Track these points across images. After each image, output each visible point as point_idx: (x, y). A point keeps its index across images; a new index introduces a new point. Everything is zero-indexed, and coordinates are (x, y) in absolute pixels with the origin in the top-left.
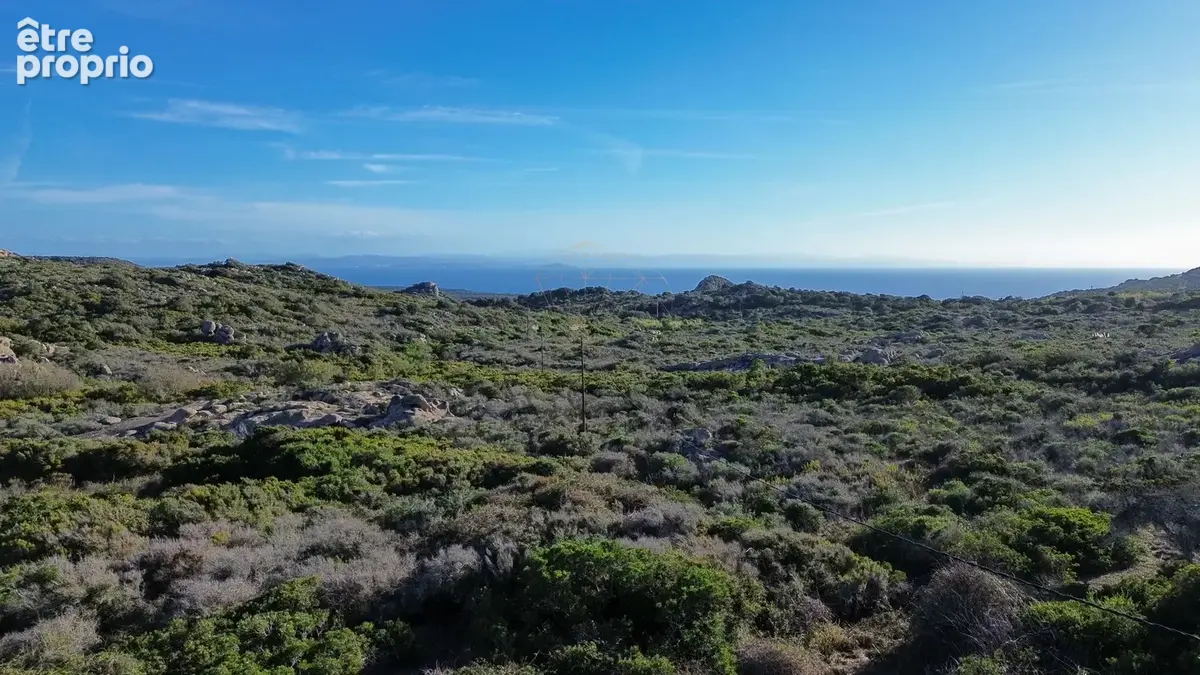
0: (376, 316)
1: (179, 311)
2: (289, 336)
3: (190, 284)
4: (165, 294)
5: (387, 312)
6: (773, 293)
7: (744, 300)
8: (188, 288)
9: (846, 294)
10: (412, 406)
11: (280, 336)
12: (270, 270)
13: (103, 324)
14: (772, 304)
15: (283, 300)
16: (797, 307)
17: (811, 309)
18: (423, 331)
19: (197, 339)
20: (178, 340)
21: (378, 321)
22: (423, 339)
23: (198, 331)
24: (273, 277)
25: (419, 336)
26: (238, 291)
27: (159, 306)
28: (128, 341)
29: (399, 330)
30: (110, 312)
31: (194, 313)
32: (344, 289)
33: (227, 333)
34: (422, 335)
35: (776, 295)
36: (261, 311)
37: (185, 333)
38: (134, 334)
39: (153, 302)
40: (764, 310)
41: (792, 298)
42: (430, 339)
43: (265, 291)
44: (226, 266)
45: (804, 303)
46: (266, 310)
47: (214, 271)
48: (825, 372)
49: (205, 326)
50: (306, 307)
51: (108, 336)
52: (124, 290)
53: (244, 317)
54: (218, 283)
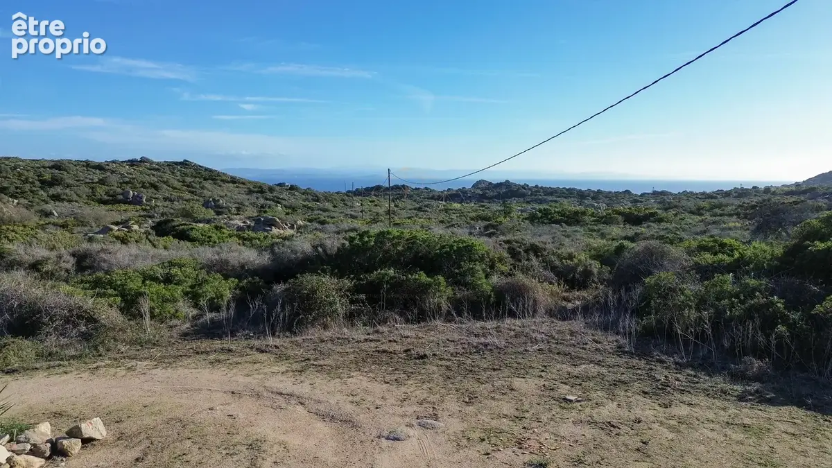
0: (247, 194)
1: (107, 185)
2: (185, 202)
3: (114, 170)
4: (97, 176)
5: (254, 192)
6: (524, 189)
7: (503, 193)
8: (113, 172)
9: (574, 189)
10: (270, 226)
11: (178, 202)
12: (172, 165)
13: (52, 191)
14: (523, 195)
15: (180, 182)
16: (540, 197)
17: (550, 198)
18: (279, 203)
19: (119, 202)
20: (105, 203)
21: (247, 197)
22: (279, 208)
23: (120, 197)
24: (174, 169)
25: (277, 206)
26: (149, 175)
27: (93, 183)
28: (70, 201)
29: (262, 201)
30: (58, 185)
31: (118, 187)
32: (224, 178)
33: (141, 198)
34: (279, 205)
35: (526, 189)
36: (165, 186)
37: (111, 198)
38: (75, 197)
39: (88, 181)
40: (517, 199)
41: (536, 191)
42: (284, 208)
43: (168, 176)
44: (140, 161)
45: (545, 195)
46: (169, 186)
47: (132, 163)
48: (558, 212)
49: (125, 194)
50: (198, 186)
51: (56, 198)
52: (68, 173)
53: (153, 190)
54: (135, 170)
